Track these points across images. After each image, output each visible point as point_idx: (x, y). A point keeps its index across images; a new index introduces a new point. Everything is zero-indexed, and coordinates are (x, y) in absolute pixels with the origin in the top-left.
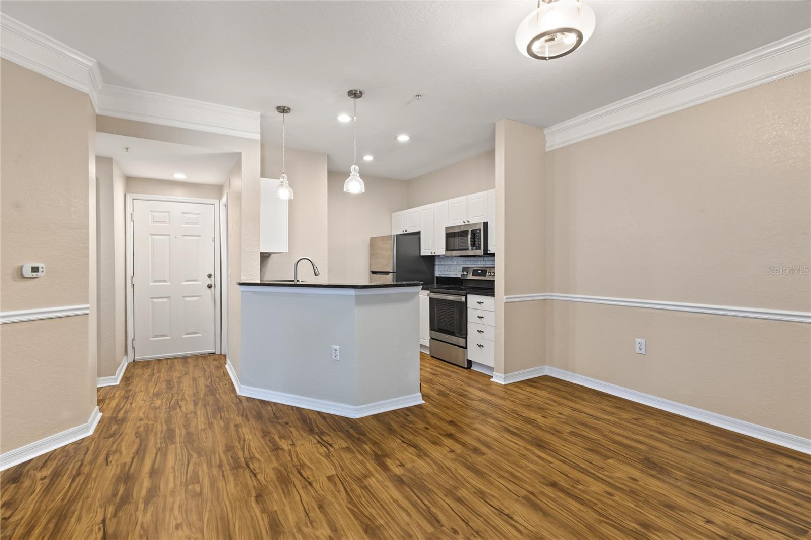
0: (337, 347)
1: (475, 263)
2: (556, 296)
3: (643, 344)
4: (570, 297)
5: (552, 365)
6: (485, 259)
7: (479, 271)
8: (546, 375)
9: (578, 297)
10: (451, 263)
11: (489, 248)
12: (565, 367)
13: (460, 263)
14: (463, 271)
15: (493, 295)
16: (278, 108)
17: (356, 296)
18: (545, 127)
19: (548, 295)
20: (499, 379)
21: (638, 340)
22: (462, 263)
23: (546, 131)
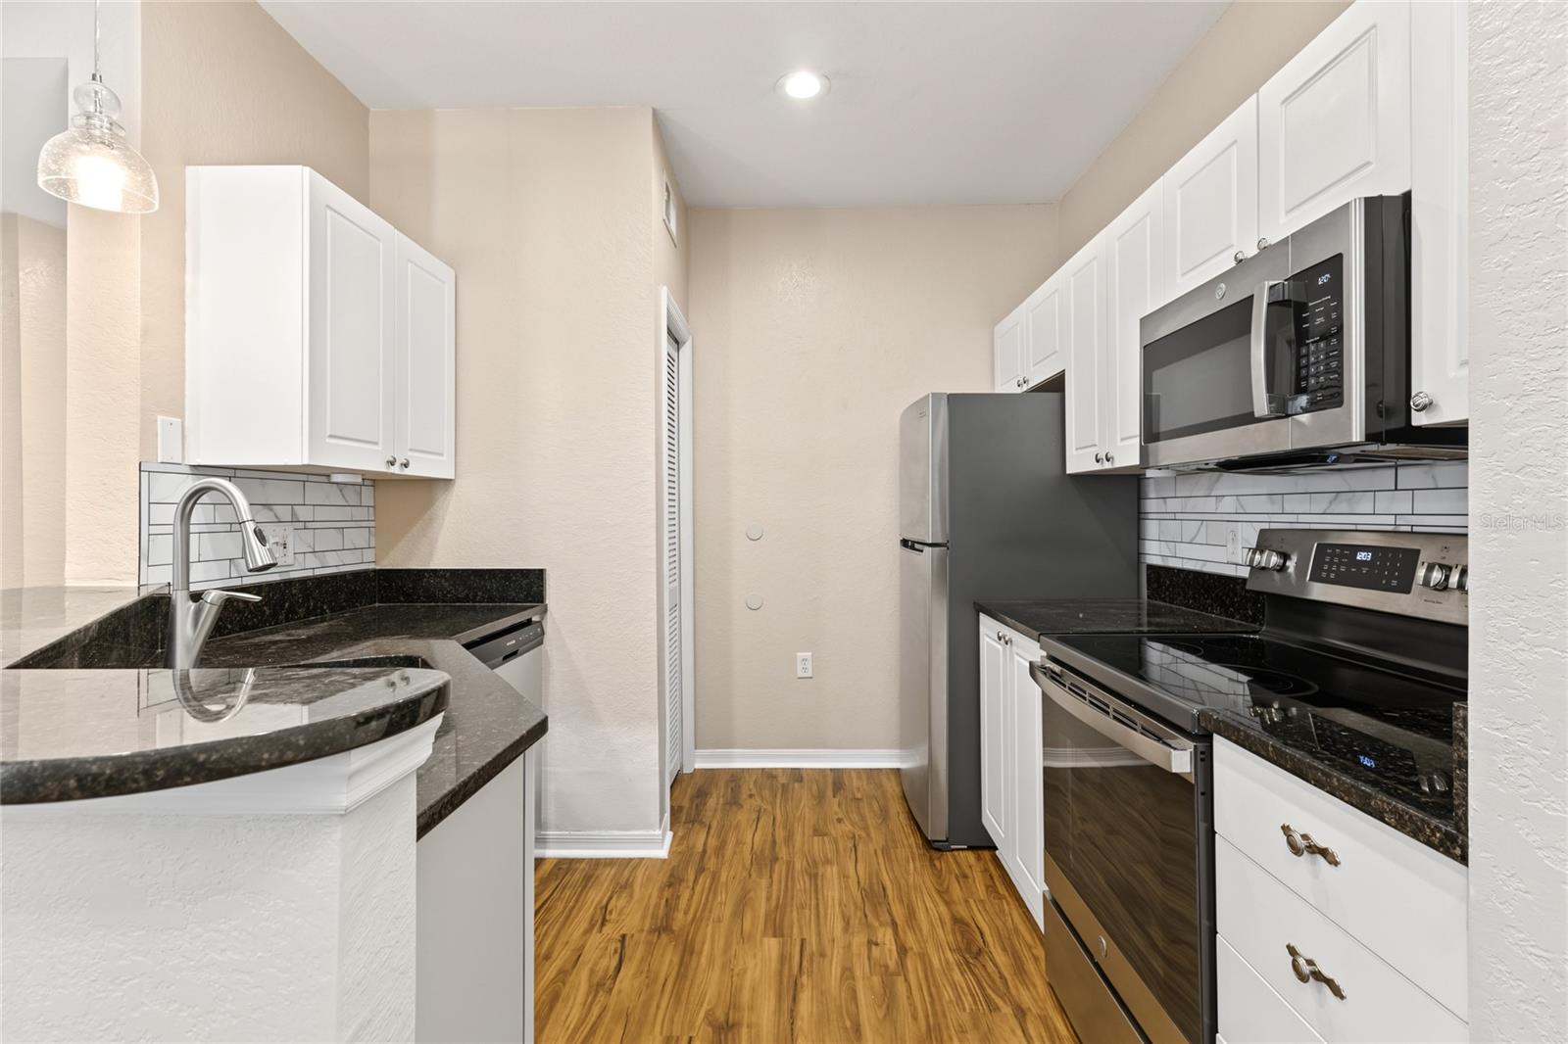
1: (1343, 507)
7: (1361, 556)
10: (1209, 504)
13: (1251, 504)
14: (1260, 548)
22: (1263, 504)
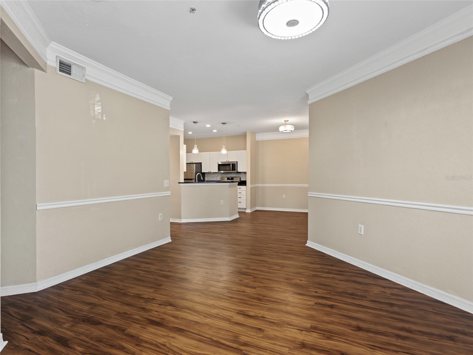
0: (223, 201)
2: (260, 185)
4: (264, 185)
5: (258, 206)
6: (237, 174)
7: (230, 178)
8: (257, 210)
9: (267, 185)
11: (238, 170)
12: (263, 206)
15: (246, 185)
16: (193, 122)
17: (229, 185)
18: (256, 133)
19: (257, 185)
20: (248, 211)
23: (256, 134)
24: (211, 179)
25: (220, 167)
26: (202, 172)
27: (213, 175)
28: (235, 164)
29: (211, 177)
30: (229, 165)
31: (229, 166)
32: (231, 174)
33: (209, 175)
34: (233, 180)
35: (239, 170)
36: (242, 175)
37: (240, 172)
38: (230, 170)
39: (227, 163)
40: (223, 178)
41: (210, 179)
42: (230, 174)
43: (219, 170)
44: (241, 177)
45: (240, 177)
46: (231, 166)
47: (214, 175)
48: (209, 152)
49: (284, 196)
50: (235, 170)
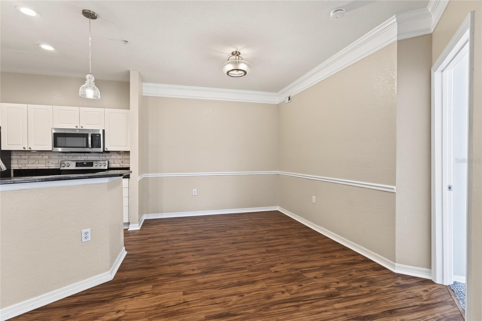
1: (75, 158)
2: (150, 175)
3: (196, 191)
4: (159, 175)
5: (148, 213)
6: (101, 154)
7: (84, 163)
8: (146, 221)
9: (165, 175)
11: (105, 147)
19: (145, 176)
20: (135, 227)
21: (194, 190)
24: (29, 165)
25: (59, 139)
26: (2, 149)
27: (36, 157)
28: (100, 135)
29: (31, 162)
30: (86, 136)
31: (85, 139)
32: (86, 154)
33: (23, 157)
34: (92, 166)
35: (108, 148)
36: (113, 157)
37: (108, 152)
38: (87, 146)
39: (78, 132)
40: (66, 162)
41: (26, 166)
42: (83, 154)
43: (55, 145)
44: (111, 161)
45: (108, 162)
46: (90, 138)
47: (40, 157)
48: (26, 105)
49: (195, 191)
50: (100, 147)
